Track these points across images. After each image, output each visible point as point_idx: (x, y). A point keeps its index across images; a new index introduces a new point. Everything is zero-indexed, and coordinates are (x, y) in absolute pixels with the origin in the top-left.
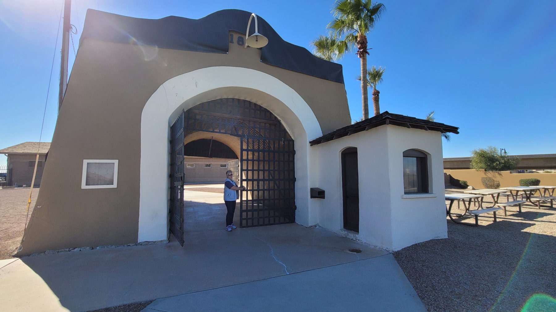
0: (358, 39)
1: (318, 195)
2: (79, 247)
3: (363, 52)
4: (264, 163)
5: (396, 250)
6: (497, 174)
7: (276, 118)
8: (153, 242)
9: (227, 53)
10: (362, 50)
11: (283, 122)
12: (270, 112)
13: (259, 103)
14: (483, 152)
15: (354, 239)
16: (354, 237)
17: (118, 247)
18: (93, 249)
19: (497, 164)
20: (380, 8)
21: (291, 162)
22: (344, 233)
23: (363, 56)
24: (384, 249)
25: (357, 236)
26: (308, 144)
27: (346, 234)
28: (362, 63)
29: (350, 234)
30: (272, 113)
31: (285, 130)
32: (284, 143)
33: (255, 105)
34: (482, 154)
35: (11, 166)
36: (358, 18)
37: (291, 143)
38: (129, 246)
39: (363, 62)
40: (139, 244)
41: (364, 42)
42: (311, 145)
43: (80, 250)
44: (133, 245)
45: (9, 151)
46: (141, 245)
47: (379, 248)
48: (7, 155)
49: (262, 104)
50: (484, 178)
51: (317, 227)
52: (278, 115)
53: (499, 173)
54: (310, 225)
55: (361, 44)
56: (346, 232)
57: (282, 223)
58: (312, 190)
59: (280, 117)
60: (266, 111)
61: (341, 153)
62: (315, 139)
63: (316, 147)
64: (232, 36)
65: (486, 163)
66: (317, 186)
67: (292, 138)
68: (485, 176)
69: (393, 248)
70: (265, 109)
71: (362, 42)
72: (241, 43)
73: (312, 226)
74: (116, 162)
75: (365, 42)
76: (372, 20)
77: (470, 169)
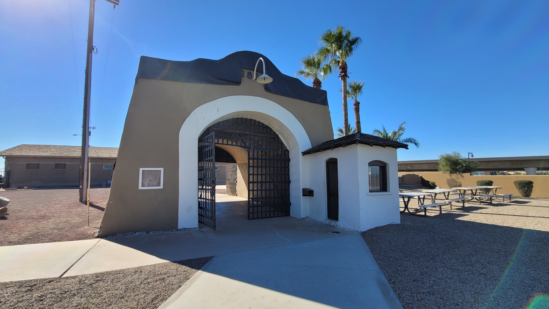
0: (340, 65)
1: (309, 194)
2: (138, 232)
3: (344, 75)
4: (266, 169)
5: (363, 231)
6: (460, 176)
7: (275, 133)
8: (188, 228)
9: (240, 85)
10: (343, 74)
11: (280, 136)
12: (271, 128)
13: (262, 121)
14: (449, 157)
15: (335, 225)
16: (335, 223)
17: (164, 232)
18: (148, 233)
19: (460, 167)
20: (358, 40)
21: (287, 168)
22: (328, 221)
23: (344, 79)
24: (355, 230)
25: (337, 223)
26: (301, 154)
27: (329, 222)
28: (343, 85)
29: (332, 222)
30: (271, 129)
31: (282, 142)
32: (281, 152)
33: (259, 122)
34: (448, 158)
35: (9, 168)
36: (340, 48)
37: (286, 152)
38: (172, 232)
39: (344, 83)
40: (179, 230)
41: (344, 67)
42: (303, 155)
43: (140, 234)
44: (175, 230)
45: (7, 153)
46: (181, 230)
47: (352, 230)
48: (5, 157)
49: (264, 122)
50: (449, 179)
51: (308, 219)
52: (277, 130)
53: (461, 175)
54: (302, 217)
55: (342, 69)
56: (330, 221)
57: (280, 216)
58: (304, 190)
59: (278, 132)
60: (267, 127)
61: (325, 162)
62: (306, 150)
63: (307, 156)
64: (243, 71)
65: (450, 166)
66: (307, 186)
67: (288, 148)
68: (450, 178)
69: (361, 229)
70: (267, 126)
71: (343, 67)
72: (250, 77)
73: (303, 218)
74: (162, 169)
75: (346, 68)
76: (351, 50)
77: (438, 171)
